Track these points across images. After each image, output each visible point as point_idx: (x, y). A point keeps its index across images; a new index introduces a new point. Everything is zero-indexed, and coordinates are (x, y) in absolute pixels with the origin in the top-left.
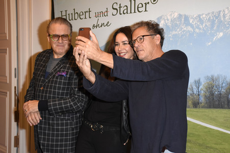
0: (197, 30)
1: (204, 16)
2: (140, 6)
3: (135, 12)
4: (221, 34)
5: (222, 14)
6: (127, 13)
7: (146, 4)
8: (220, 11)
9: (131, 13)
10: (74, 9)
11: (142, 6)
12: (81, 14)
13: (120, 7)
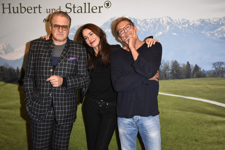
0: (143, 29)
1: (149, 20)
2: (95, 8)
3: (89, 12)
4: (161, 33)
5: (161, 20)
6: (81, 12)
7: (100, 7)
8: (160, 19)
9: (85, 12)
10: (21, 4)
11: (97, 9)
12: (30, 8)
13: (74, 7)
